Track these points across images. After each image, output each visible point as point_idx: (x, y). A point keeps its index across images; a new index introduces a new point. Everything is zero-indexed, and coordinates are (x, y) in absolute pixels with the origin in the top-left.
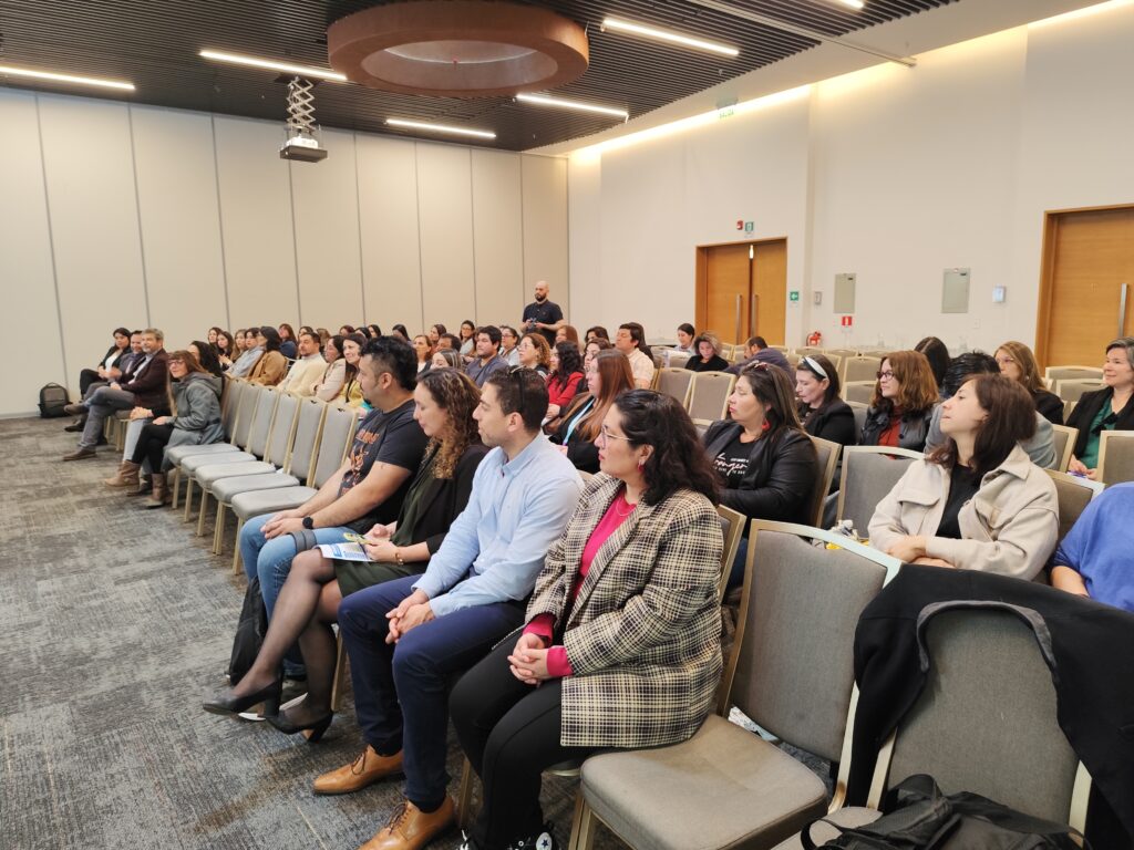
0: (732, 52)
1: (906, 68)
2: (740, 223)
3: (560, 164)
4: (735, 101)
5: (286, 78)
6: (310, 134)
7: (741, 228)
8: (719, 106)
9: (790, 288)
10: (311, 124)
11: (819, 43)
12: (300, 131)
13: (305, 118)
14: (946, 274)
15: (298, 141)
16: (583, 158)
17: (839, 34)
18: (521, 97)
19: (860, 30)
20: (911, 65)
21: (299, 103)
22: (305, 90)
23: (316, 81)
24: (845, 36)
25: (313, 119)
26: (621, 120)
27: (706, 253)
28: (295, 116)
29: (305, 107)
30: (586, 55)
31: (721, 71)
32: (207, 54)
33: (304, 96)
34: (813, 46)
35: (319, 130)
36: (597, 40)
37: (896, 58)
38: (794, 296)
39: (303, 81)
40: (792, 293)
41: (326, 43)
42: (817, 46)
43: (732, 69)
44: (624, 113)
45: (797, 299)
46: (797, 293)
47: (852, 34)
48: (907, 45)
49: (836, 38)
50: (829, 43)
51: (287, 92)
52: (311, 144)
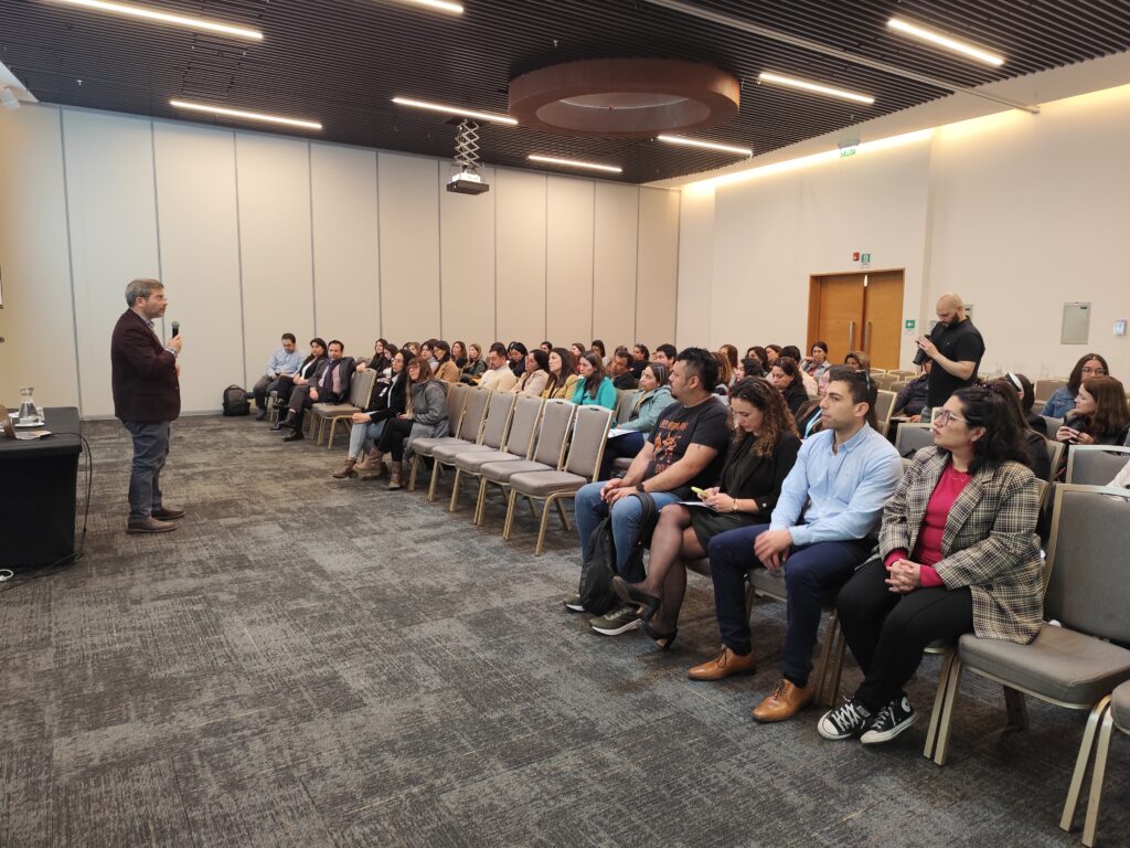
0: (869, 100)
1: (1028, 115)
2: (857, 255)
3: (674, 195)
4: (858, 142)
5: (457, 120)
6: (473, 169)
7: (857, 260)
8: (840, 146)
9: (906, 316)
10: (476, 161)
11: (952, 93)
12: (465, 167)
13: (470, 155)
14: (1067, 307)
15: (466, 176)
16: (697, 191)
17: (974, 86)
18: (662, 138)
19: (994, 83)
20: (1035, 113)
21: (466, 142)
22: (472, 131)
23: (482, 123)
24: (978, 87)
25: (478, 157)
26: (744, 157)
27: (819, 282)
28: (463, 154)
29: (471, 146)
30: (738, 102)
31: (852, 116)
32: (397, 100)
33: (471, 136)
34: (946, 96)
35: (483, 168)
37: (1021, 106)
38: (909, 324)
39: (471, 122)
40: (907, 322)
41: (507, 92)
42: (950, 96)
43: (860, 114)
44: (748, 152)
45: (913, 327)
46: (913, 322)
47: (986, 86)
48: (1035, 95)
49: (970, 90)
50: (961, 94)
51: (457, 133)
52: (475, 178)
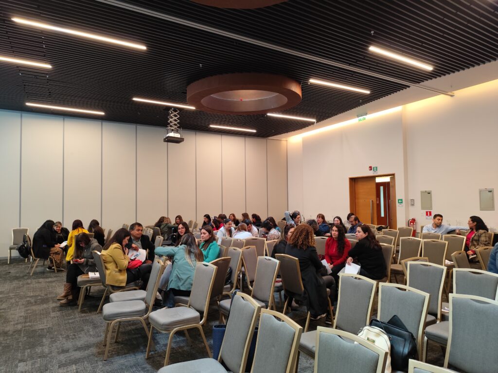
0: (367, 92)
1: (449, 97)
2: (371, 167)
3: (284, 143)
4: (366, 114)
5: (169, 108)
6: (177, 132)
7: (371, 170)
8: (358, 116)
9: (398, 197)
10: (177, 127)
11: (409, 87)
12: (173, 130)
13: (175, 125)
14: (480, 191)
15: (172, 134)
16: (294, 140)
17: (419, 83)
18: (269, 114)
19: (430, 81)
20: (452, 96)
21: (173, 119)
22: (176, 113)
23: (181, 109)
24: (422, 83)
25: (179, 125)
26: (313, 123)
27: (354, 181)
28: (171, 124)
29: (175, 120)
30: (301, 95)
31: (361, 101)
32: (135, 99)
33: (175, 116)
34: (406, 88)
35: (181, 130)
36: (306, 88)
37: (444, 92)
38: (400, 201)
39: (175, 109)
41: (186, 93)
43: (366, 100)
44: (314, 120)
45: (402, 202)
47: (426, 83)
48: (451, 86)
49: (417, 85)
50: (414, 88)
51: (169, 114)
52: (178, 135)
